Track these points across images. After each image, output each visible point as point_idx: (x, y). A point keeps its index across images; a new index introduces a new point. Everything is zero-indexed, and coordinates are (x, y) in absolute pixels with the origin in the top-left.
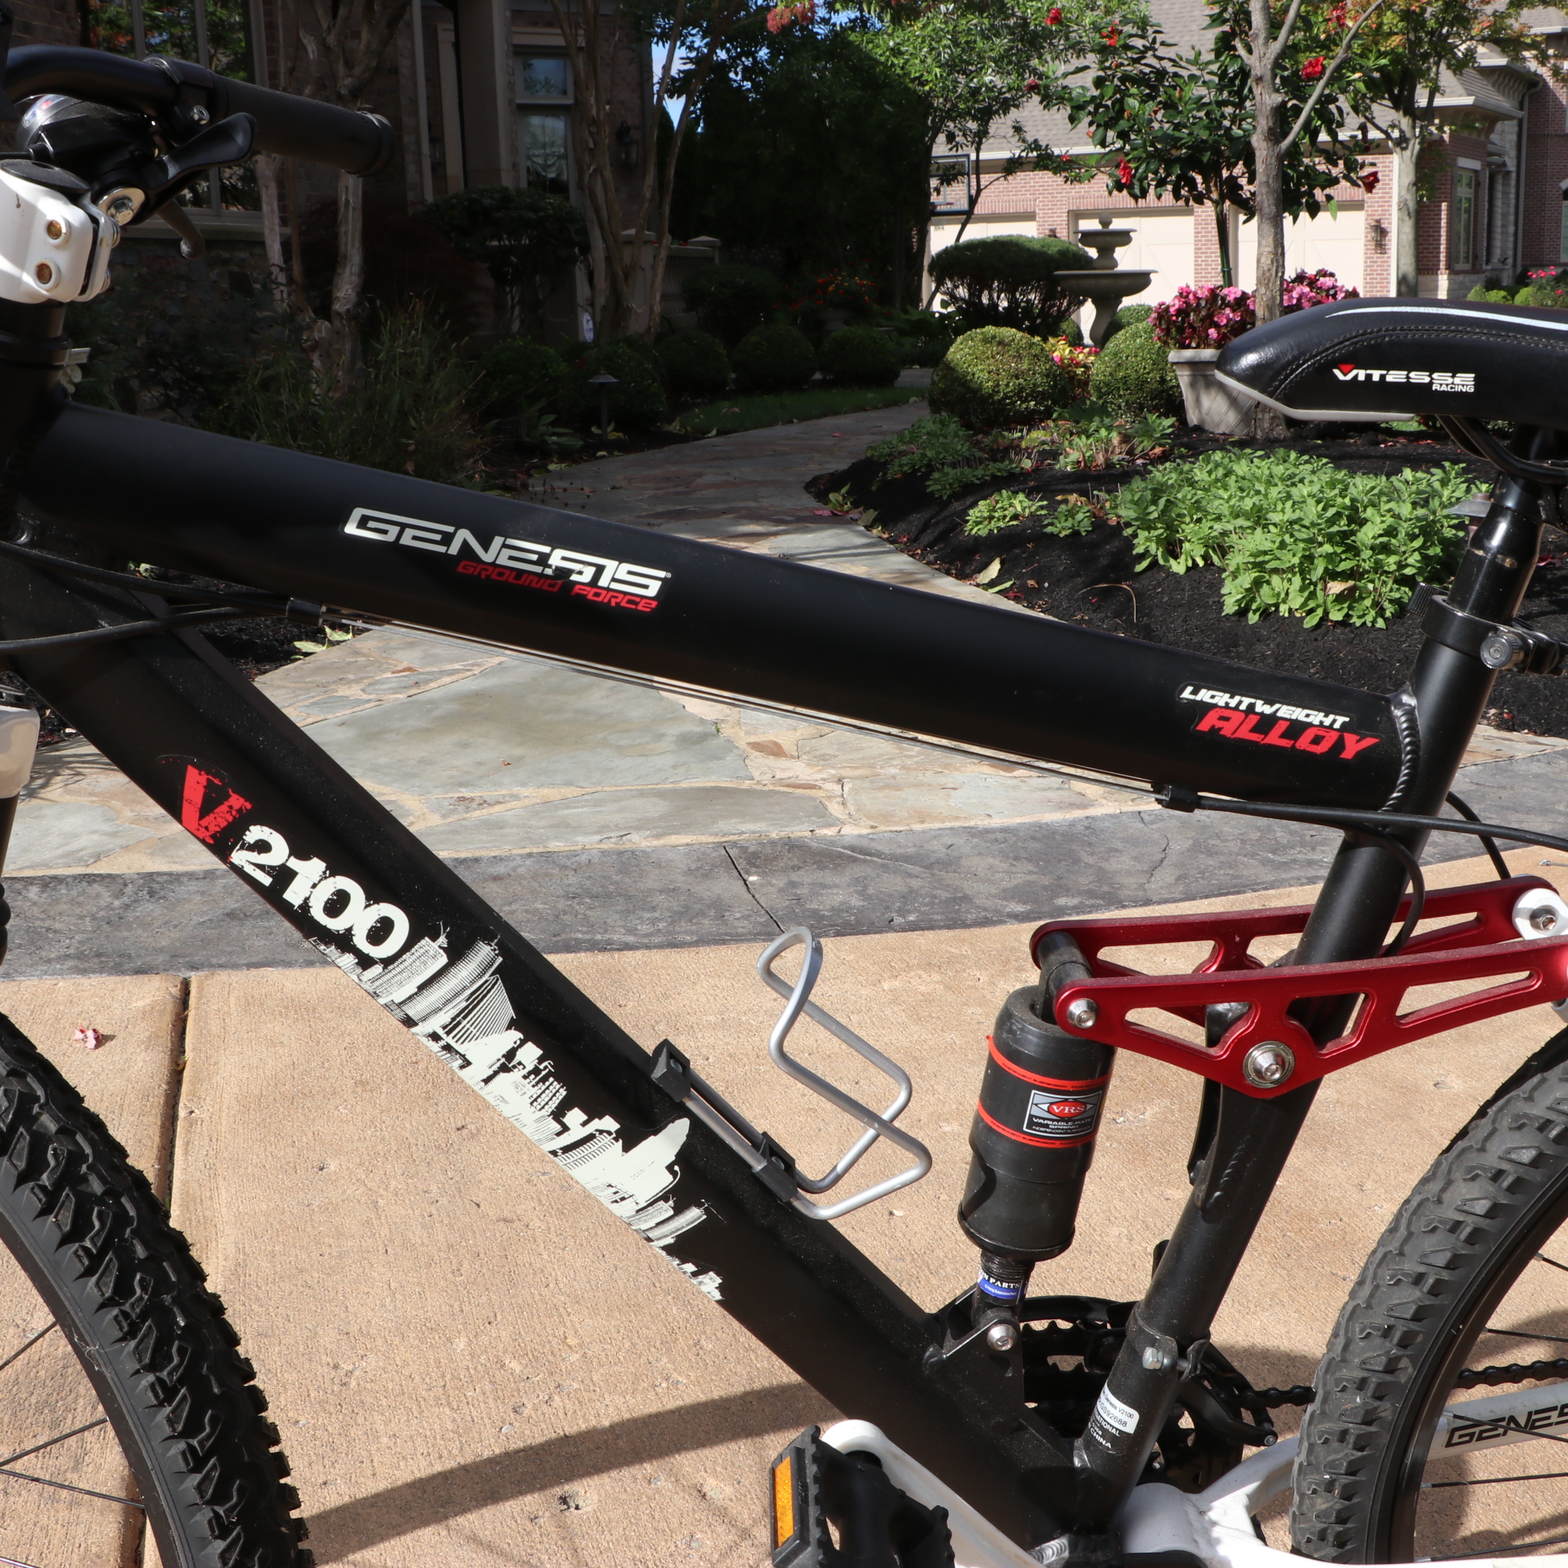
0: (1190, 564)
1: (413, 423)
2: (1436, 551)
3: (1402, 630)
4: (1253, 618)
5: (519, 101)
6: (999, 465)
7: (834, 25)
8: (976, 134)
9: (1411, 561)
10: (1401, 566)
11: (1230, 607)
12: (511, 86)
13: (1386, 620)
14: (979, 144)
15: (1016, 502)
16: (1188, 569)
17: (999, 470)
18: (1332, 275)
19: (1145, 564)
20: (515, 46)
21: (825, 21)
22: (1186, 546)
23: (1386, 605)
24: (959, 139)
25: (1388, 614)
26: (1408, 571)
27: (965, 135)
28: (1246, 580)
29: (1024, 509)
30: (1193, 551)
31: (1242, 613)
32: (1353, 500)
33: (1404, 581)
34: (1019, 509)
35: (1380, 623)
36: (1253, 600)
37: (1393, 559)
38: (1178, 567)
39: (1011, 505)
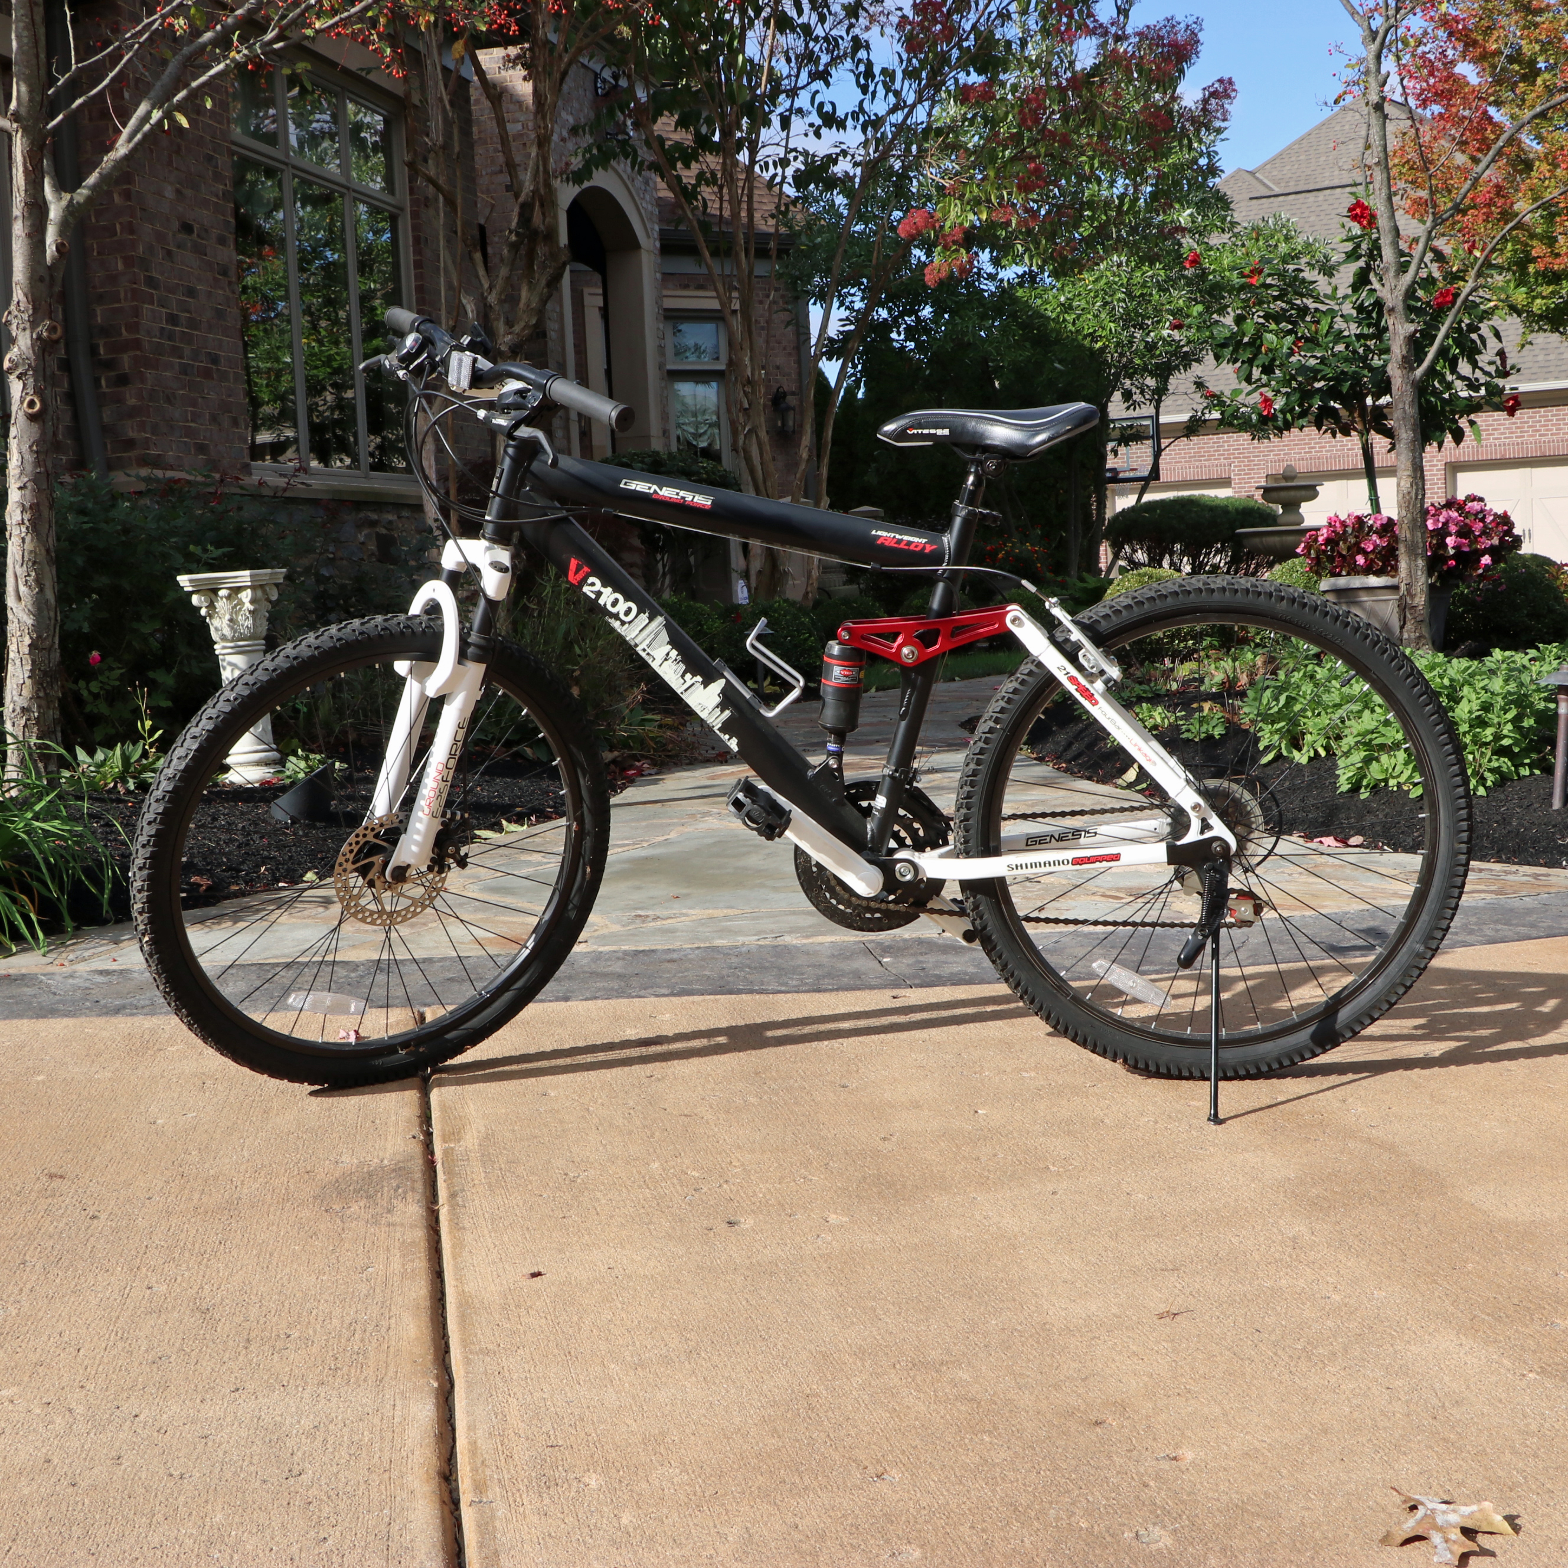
0: (1312, 754)
1: (578, 651)
2: (1528, 722)
3: (1502, 797)
4: (1364, 794)
5: (669, 367)
6: (1145, 687)
7: (1002, 280)
8: (1154, 392)
9: (1505, 732)
10: (1498, 737)
11: (1344, 786)
12: (661, 349)
13: (1486, 788)
14: (1159, 402)
15: (1156, 714)
16: (1310, 759)
17: (1145, 692)
18: (1481, 500)
19: (1270, 756)
20: (666, 310)
21: (992, 277)
22: (1308, 738)
23: (1487, 774)
24: (1137, 397)
25: (1489, 783)
26: (1506, 742)
27: (1142, 393)
28: (1358, 757)
29: (1163, 719)
30: (1314, 742)
31: (1355, 789)
32: (1451, 680)
33: (1502, 752)
34: (1159, 720)
35: (1481, 791)
36: (1365, 776)
37: (1489, 731)
38: (1301, 758)
39: (1151, 717)
